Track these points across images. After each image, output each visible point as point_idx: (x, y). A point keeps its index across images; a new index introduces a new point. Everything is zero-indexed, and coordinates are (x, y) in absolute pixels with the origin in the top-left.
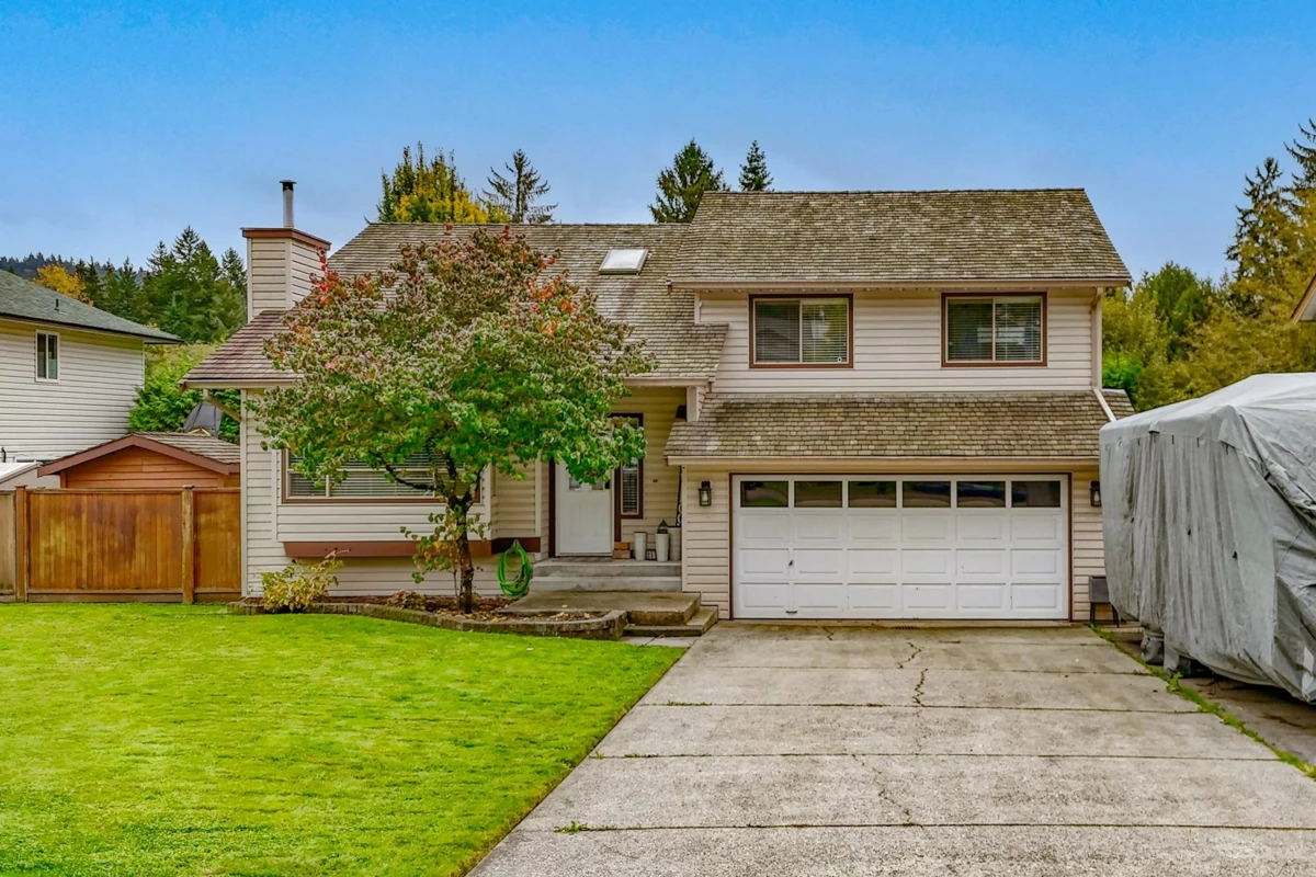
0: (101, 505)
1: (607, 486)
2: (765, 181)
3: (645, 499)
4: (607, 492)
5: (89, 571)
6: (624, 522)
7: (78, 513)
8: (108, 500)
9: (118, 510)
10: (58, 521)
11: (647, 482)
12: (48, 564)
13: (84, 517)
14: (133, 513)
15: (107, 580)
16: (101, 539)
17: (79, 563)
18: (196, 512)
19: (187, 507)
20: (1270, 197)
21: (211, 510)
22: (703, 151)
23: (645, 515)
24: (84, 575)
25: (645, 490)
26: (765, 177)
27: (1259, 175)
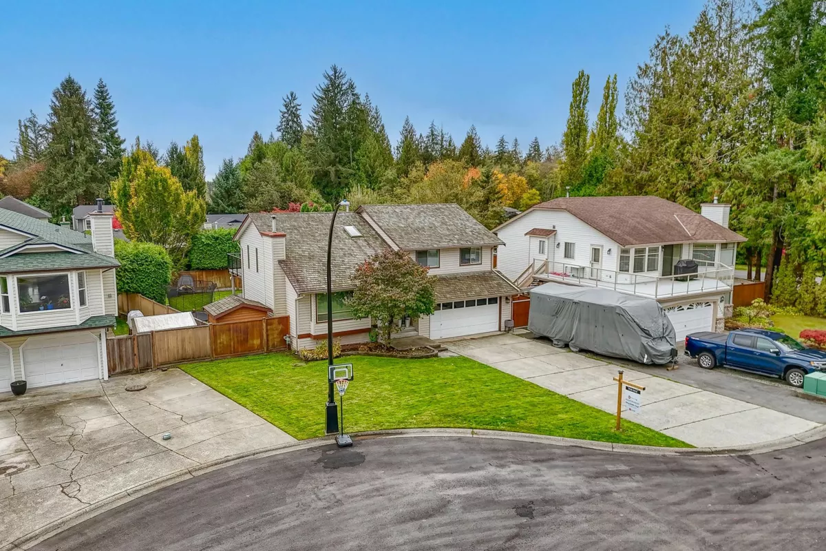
0: (237, 327)
2: (107, 97)
5: (234, 348)
7: (230, 330)
8: (239, 325)
9: (242, 327)
10: (223, 334)
12: (220, 348)
13: (231, 331)
14: (247, 328)
15: (240, 350)
16: (237, 337)
17: (230, 345)
18: (267, 325)
19: (264, 324)
20: (293, 108)
21: (271, 324)
22: (75, 81)
24: (232, 349)
26: (107, 95)
27: (288, 98)
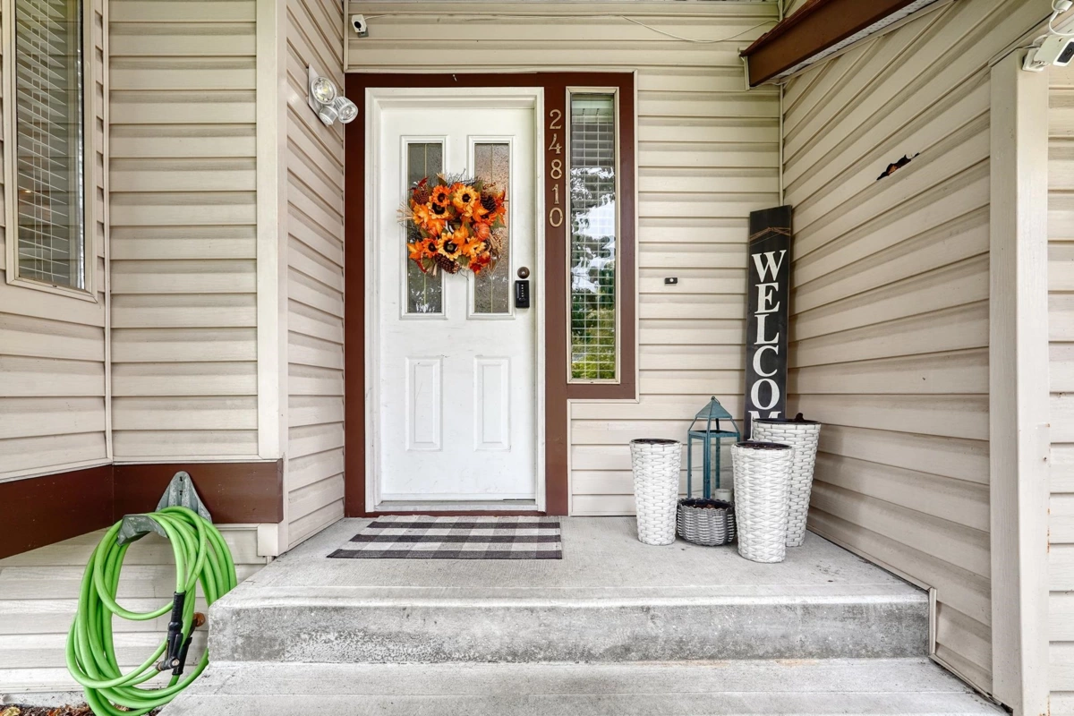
1: (523, 302)
3: (642, 335)
4: (520, 318)
6: (575, 408)
11: (646, 284)
23: (643, 383)
25: (642, 309)
